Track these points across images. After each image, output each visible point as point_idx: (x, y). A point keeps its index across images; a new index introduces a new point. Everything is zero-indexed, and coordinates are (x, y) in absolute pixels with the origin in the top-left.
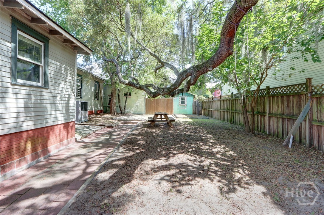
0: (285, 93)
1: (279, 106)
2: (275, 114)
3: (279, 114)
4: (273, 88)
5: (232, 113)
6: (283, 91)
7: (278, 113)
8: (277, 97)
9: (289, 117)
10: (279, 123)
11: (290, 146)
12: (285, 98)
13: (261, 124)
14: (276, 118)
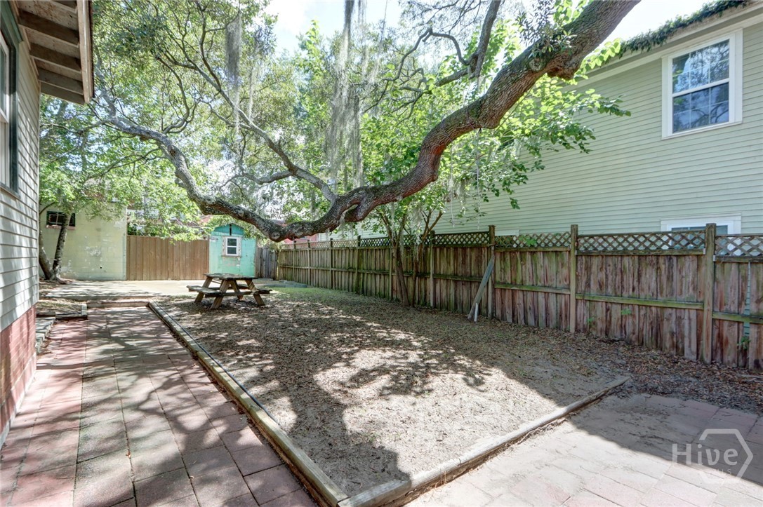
0: (459, 243)
1: (449, 263)
2: (443, 274)
3: (451, 275)
4: (440, 235)
5: (359, 273)
6: (457, 240)
7: (449, 273)
8: (448, 248)
9: (465, 279)
10: (450, 289)
11: (475, 320)
12: (460, 251)
13: (420, 291)
14: (445, 281)
